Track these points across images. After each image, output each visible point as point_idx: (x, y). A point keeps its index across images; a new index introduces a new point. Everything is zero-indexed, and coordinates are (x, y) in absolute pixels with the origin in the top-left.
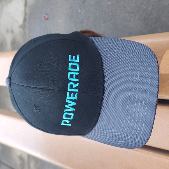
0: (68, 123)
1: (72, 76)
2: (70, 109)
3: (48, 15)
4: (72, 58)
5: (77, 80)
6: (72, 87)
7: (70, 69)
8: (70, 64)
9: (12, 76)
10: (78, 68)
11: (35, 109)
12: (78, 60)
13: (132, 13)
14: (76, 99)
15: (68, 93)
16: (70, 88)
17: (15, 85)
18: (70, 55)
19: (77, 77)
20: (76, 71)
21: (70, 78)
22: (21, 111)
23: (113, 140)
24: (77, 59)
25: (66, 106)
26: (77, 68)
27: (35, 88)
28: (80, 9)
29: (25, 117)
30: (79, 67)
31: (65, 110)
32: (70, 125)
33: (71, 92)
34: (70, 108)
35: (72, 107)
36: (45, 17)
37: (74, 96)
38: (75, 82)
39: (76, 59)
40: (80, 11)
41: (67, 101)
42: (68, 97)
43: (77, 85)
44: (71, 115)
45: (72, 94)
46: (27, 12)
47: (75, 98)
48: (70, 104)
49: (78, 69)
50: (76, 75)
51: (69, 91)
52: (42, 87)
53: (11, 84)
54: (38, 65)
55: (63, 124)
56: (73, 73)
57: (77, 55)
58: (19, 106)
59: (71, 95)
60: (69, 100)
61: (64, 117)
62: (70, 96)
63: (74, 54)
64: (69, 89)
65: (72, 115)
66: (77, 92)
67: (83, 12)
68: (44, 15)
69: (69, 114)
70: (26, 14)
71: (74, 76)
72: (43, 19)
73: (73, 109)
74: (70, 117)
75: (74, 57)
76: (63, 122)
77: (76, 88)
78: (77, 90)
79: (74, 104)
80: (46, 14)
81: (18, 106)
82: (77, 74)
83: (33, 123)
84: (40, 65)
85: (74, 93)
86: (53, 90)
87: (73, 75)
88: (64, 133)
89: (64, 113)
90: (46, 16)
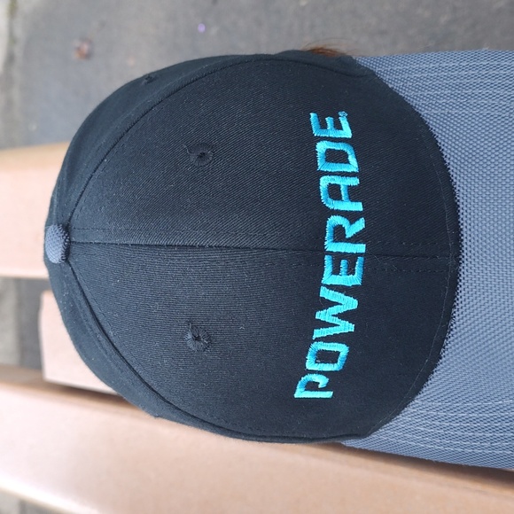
0: (320, 386)
1: (334, 191)
2: (333, 325)
3: (90, 42)
4: (323, 126)
5: (358, 207)
6: (339, 234)
7: (322, 165)
8: (322, 147)
9: (75, 217)
10: (352, 159)
11: (190, 336)
12: (347, 132)
13: (383, 33)
14: (358, 282)
15: (328, 260)
16: (335, 241)
17: (96, 248)
18: (312, 115)
19: (354, 194)
20: (349, 171)
21: (329, 199)
22: (121, 355)
23: (493, 440)
24: (341, 129)
25: (320, 315)
26: (348, 162)
27: (192, 246)
28: (204, 23)
29: (140, 377)
30: (356, 157)
31: (318, 333)
32: (328, 394)
33: (338, 257)
34: (336, 321)
35: (343, 316)
36: (79, 49)
37: (351, 271)
38: (352, 217)
39: (338, 126)
40: (202, 28)
41: (325, 293)
42: (328, 278)
43: (360, 225)
44: (338, 353)
45: (343, 263)
46: (19, 32)
47: (355, 280)
48: (335, 307)
49: (353, 165)
50: (350, 189)
51: (331, 253)
52: (223, 242)
53: (74, 249)
54: (193, 158)
55: (300, 393)
56: (337, 180)
57: (340, 114)
58: (111, 334)
59: (339, 268)
60: (331, 287)
61: (310, 364)
62: (336, 271)
63: (328, 111)
64: (331, 246)
65: (343, 349)
66: (361, 255)
67: (214, 31)
68: (77, 43)
69: (332, 349)
70: (12, 40)
71: (343, 193)
72: (75, 56)
73: (347, 327)
74: (334, 361)
75: (329, 120)
76: (305, 383)
77: (356, 239)
78: (361, 248)
79: (351, 303)
80: (84, 39)
81: (106, 335)
82: (355, 182)
83: (176, 401)
84: (202, 156)
85: (352, 258)
86: (268, 249)
87: (339, 186)
88: (296, 435)
89: (313, 346)
90: (85, 47)
